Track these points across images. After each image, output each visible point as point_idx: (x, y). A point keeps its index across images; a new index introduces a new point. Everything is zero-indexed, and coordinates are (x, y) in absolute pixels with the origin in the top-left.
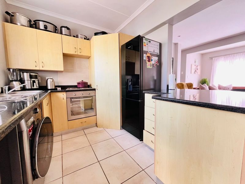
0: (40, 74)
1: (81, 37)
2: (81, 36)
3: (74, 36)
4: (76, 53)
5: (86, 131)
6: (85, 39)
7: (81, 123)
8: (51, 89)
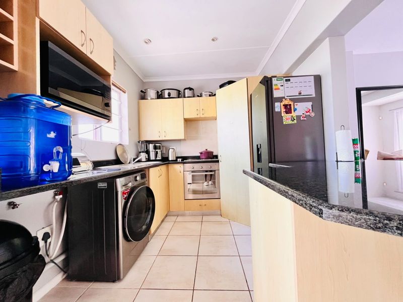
0: (164, 144)
1: (205, 95)
2: (206, 93)
3: (198, 96)
4: (198, 116)
5: (205, 218)
6: (210, 96)
7: (199, 206)
8: (172, 161)
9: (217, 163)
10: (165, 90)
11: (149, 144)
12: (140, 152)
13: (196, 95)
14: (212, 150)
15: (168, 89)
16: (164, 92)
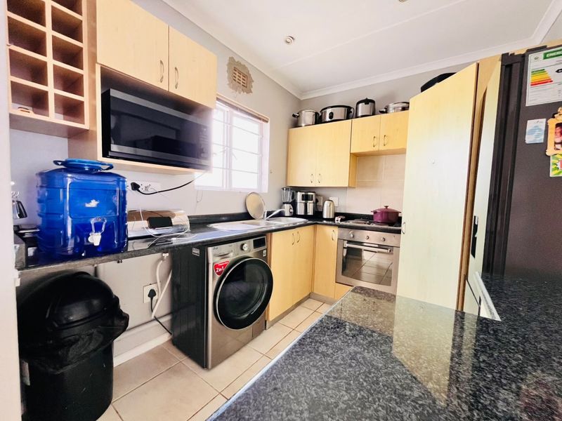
0: (318, 193)
1: (394, 109)
2: (395, 105)
3: (382, 112)
6: (403, 109)
8: (327, 219)
9: (396, 235)
10: (326, 108)
11: (297, 192)
12: (284, 203)
13: (377, 111)
14: (397, 209)
15: (332, 107)
16: (326, 112)
